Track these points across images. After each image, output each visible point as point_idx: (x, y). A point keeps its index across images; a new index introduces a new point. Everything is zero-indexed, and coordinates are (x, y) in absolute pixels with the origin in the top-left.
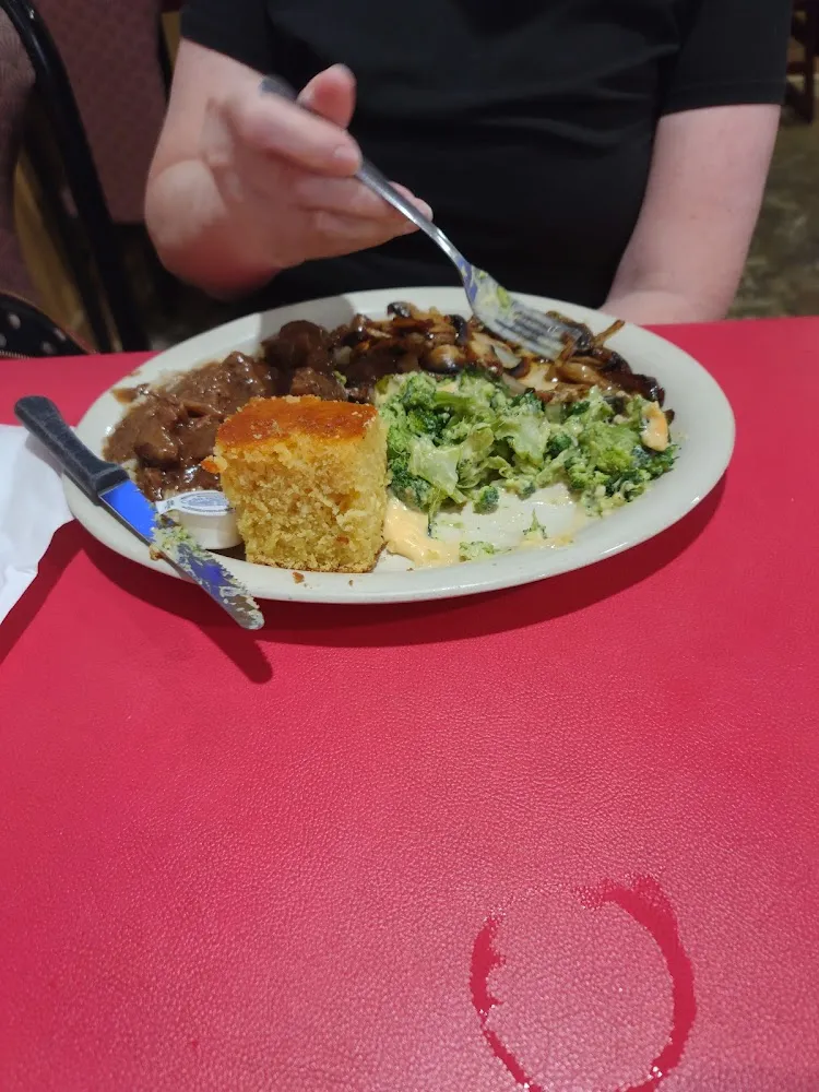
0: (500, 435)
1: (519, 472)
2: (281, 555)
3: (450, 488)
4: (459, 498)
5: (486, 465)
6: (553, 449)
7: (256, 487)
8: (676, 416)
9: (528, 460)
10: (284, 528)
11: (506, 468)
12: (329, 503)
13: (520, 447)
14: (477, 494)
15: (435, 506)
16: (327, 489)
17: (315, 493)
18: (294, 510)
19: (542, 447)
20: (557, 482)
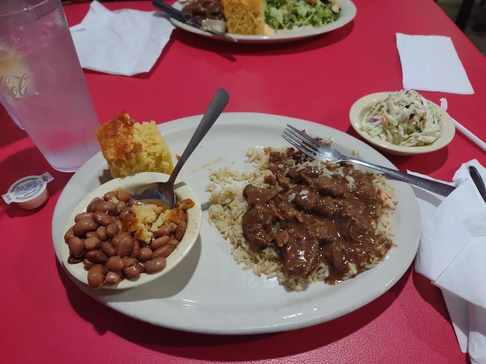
0: (294, 8)
1: (298, 20)
2: (239, 32)
3: (281, 22)
4: (283, 25)
5: (290, 17)
6: (308, 15)
7: (233, 11)
8: (342, 10)
9: (301, 17)
10: (240, 25)
11: (295, 19)
12: (252, 16)
13: (300, 12)
14: (288, 25)
15: (276, 27)
16: (253, 11)
17: (249, 12)
18: (243, 18)
19: (305, 13)
20: (309, 24)
